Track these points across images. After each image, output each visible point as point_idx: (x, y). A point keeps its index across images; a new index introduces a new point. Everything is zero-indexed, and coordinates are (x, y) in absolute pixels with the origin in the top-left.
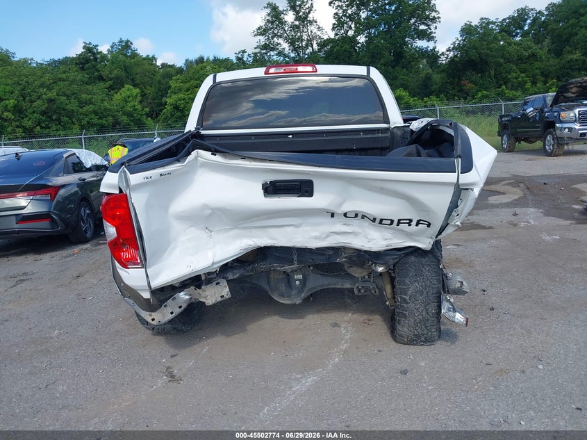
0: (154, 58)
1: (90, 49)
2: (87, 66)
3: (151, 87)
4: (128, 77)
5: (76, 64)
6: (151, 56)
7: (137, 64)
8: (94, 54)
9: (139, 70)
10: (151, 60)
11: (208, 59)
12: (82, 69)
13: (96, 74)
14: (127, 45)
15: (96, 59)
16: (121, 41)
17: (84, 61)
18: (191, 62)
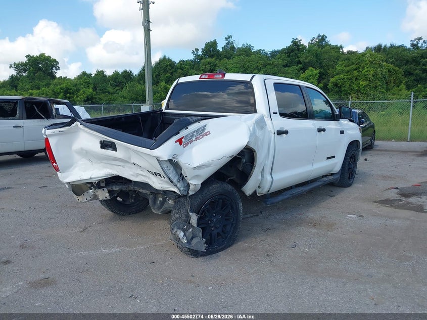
0: (341, 47)
1: (296, 43)
2: (291, 54)
3: (333, 68)
4: (317, 62)
5: (286, 53)
6: (339, 46)
7: (326, 52)
8: (298, 46)
9: (326, 56)
10: (338, 49)
11: (385, 46)
12: (289, 56)
13: (297, 59)
14: (323, 38)
15: (298, 49)
16: (319, 36)
17: (290, 51)
18: (371, 49)
